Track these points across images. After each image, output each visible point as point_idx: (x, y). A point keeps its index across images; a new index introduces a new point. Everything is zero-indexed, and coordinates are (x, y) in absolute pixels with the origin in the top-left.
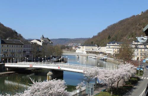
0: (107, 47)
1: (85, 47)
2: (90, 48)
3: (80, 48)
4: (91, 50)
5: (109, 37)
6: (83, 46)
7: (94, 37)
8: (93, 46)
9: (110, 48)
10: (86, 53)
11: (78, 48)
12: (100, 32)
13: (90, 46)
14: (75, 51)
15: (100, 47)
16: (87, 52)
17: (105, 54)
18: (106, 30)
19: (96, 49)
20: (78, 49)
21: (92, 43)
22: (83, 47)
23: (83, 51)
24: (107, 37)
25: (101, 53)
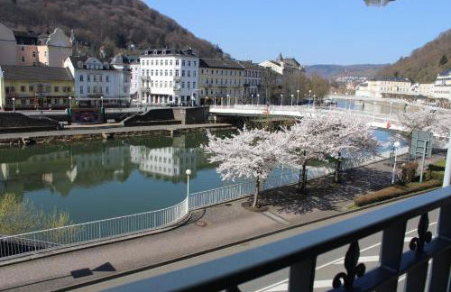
0: (438, 83)
1: (378, 83)
2: (392, 86)
3: (366, 85)
4: (394, 91)
5: (444, 61)
6: (375, 80)
7: (402, 61)
8: (399, 80)
9: (445, 85)
10: (381, 96)
11: (362, 85)
12: (418, 50)
13: (392, 80)
14: (353, 93)
15: (417, 84)
16: (384, 95)
17: (432, 100)
18: (436, 42)
19: (406, 88)
20: (361, 88)
21: (396, 74)
22: (374, 83)
23: (374, 93)
24: (439, 61)
25: (421, 97)
